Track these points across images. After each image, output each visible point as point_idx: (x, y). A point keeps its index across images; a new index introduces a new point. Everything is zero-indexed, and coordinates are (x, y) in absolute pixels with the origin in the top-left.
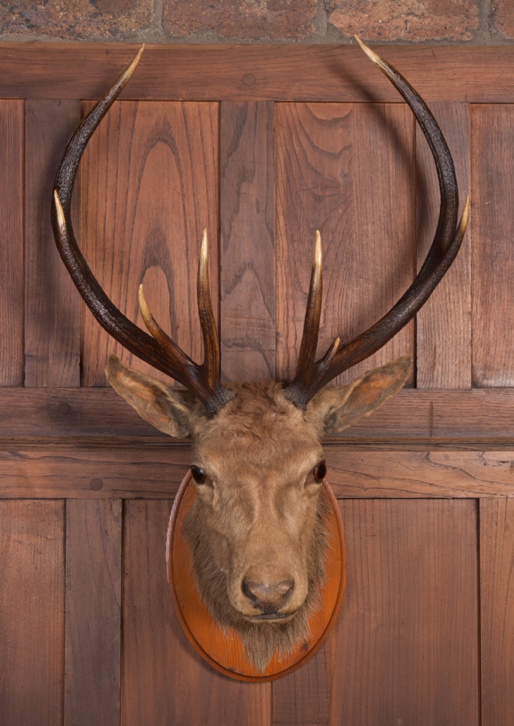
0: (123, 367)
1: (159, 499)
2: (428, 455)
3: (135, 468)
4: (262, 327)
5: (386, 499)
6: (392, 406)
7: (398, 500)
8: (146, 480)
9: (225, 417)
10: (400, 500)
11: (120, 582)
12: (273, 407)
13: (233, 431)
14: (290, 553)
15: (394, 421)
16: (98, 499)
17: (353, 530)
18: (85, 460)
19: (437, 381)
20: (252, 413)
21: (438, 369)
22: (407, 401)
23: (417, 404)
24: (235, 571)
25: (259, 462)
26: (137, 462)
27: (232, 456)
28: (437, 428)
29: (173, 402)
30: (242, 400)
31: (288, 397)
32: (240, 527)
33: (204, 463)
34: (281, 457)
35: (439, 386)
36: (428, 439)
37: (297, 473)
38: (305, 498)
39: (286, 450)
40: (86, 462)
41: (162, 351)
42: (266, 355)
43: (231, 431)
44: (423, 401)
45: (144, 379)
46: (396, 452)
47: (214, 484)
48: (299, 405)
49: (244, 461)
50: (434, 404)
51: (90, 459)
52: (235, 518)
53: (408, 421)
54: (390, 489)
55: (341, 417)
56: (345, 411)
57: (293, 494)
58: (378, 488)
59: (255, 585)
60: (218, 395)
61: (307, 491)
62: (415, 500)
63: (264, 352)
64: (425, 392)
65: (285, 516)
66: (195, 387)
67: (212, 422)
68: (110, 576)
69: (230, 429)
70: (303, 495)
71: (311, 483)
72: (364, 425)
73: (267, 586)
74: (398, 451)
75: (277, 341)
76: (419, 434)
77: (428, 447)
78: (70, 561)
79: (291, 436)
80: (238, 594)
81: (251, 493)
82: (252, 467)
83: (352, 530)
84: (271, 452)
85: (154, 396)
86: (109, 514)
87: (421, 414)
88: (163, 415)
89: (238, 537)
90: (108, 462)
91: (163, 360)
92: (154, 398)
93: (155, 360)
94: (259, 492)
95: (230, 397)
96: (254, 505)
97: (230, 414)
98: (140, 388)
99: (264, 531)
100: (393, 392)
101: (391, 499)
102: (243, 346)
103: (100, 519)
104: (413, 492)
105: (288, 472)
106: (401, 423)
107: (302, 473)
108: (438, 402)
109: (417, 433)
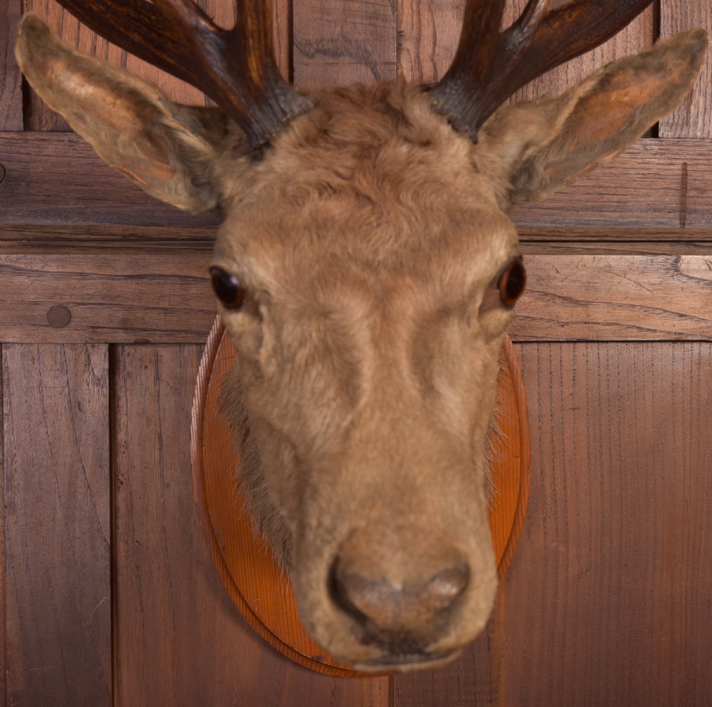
0: (60, 48)
1: (180, 344)
2: (677, 261)
3: (131, 286)
4: (371, 18)
5: (598, 342)
6: (613, 171)
7: (620, 344)
8: (154, 309)
9: (291, 153)
10: (624, 344)
11: (107, 497)
12: (403, 130)
13: (310, 185)
14: (455, 487)
15: (615, 198)
16: (63, 345)
17: (539, 399)
18: (37, 271)
19: (696, 123)
20: (352, 144)
21: (698, 102)
22: (640, 161)
23: (659, 166)
24: (310, 536)
25: (371, 257)
26: (136, 274)
27: (305, 242)
28: (695, 211)
29: (175, 129)
30: (330, 115)
31: (439, 106)
32: (325, 418)
33: (238, 259)
34: (425, 245)
35: (699, 134)
36: (676, 233)
37: (463, 283)
38: (480, 343)
39: (436, 229)
40: (41, 273)
41: (153, 17)
42: (380, 72)
43: (305, 186)
44: (669, 162)
45: (108, 75)
46: (619, 256)
47: (263, 309)
48: (462, 129)
49: (334, 256)
50: (689, 168)
51: (45, 269)
52: (313, 393)
53: (642, 200)
54: (608, 324)
55: (545, 169)
56: (552, 159)
57: (454, 334)
58: (586, 323)
59: (362, 584)
60: (272, 102)
61: (482, 327)
62: (650, 344)
63: (375, 66)
64: (674, 144)
65: (437, 387)
66: (221, 83)
67: (261, 168)
68: (89, 486)
69: (301, 179)
70: (476, 337)
71: (493, 307)
72: (560, 205)
73: (397, 586)
74: (624, 254)
75: (399, 48)
76: (662, 223)
77: (678, 247)
78: (12, 460)
79: (445, 197)
80: (318, 603)
81: (351, 333)
82: (355, 269)
83: (536, 400)
84: (398, 235)
85: (137, 120)
86: (84, 372)
87: (665, 186)
88: (158, 163)
89: (319, 442)
90: (81, 274)
91: (154, 36)
92: (139, 126)
93: (137, 38)
94: (373, 329)
95: (301, 106)
96: (359, 362)
97: (301, 145)
98: (104, 100)
99: (385, 430)
100: (662, 110)
101: (607, 342)
102: (336, 54)
103: (68, 383)
104: (649, 330)
105: (441, 281)
106: (630, 201)
107: (473, 284)
108: (698, 164)
109: (659, 220)
